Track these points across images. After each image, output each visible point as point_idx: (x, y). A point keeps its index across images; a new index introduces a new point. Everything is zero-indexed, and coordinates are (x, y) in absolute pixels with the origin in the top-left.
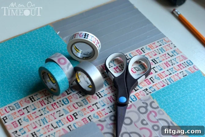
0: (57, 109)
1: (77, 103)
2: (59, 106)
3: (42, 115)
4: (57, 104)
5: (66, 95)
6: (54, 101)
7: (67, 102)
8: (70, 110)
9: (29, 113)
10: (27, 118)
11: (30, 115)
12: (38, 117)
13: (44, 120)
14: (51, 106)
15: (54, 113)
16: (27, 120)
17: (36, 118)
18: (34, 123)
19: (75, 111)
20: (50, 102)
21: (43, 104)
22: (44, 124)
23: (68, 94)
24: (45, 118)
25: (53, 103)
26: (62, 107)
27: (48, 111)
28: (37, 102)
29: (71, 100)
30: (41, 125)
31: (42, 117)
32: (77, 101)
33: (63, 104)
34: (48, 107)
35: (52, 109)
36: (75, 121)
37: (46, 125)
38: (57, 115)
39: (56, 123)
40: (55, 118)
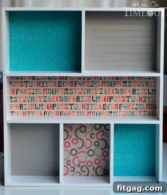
0: (45, 95)
1: (60, 97)
2: (47, 92)
3: (33, 94)
4: (47, 90)
5: (57, 87)
6: (47, 87)
7: (54, 93)
8: (53, 100)
9: (26, 87)
10: (23, 90)
11: (26, 89)
12: (30, 94)
13: (33, 99)
14: (43, 90)
15: (42, 97)
16: (22, 92)
17: (29, 94)
18: (25, 97)
19: (56, 103)
20: (44, 87)
21: (39, 86)
22: (31, 102)
23: (59, 86)
24: (34, 97)
25: (45, 88)
26: (50, 95)
27: (39, 93)
28: (36, 82)
29: (58, 92)
30: (29, 101)
31: (32, 96)
32: (61, 95)
33: (51, 92)
34: (41, 89)
35: (42, 93)
36: (51, 110)
37: (33, 103)
38: (43, 99)
39: (39, 105)
40: (40, 101)
